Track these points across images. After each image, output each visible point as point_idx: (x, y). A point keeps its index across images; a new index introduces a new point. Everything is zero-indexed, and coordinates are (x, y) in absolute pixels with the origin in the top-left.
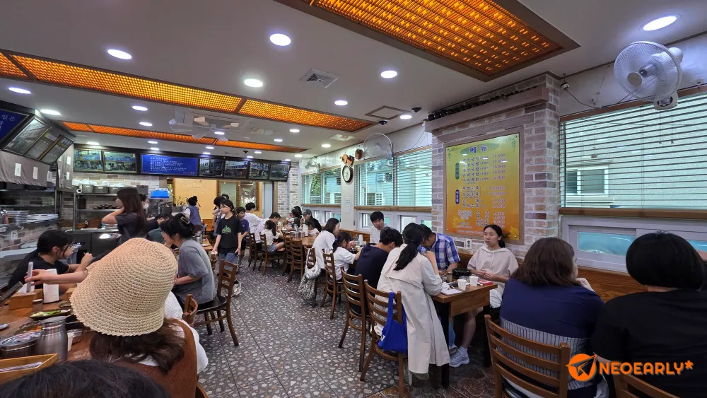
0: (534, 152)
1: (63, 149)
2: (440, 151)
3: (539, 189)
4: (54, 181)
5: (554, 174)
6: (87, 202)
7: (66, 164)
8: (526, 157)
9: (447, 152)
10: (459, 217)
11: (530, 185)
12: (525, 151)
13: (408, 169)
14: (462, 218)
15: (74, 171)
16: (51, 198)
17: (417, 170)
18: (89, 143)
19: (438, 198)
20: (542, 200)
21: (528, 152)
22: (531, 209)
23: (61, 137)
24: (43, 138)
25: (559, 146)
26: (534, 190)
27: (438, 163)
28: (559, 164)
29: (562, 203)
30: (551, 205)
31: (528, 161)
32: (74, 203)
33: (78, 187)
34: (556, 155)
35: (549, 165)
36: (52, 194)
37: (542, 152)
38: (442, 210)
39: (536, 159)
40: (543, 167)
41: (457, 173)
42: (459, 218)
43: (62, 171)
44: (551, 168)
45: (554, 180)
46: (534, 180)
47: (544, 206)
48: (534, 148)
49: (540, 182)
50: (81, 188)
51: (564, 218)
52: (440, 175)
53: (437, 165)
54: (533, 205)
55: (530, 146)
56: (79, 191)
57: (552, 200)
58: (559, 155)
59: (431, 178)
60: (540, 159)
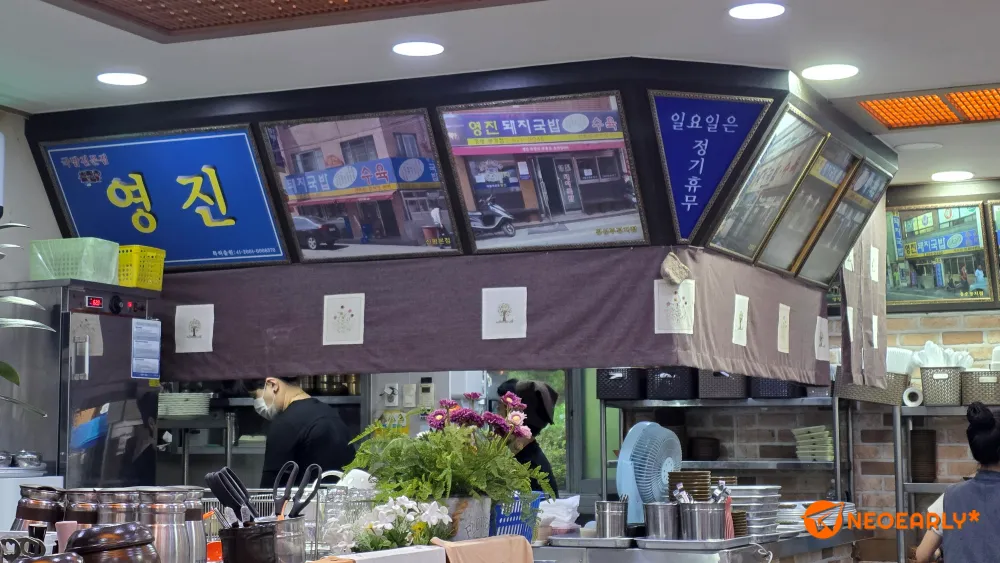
1: (859, 218)
4: (835, 357)
6: (941, 447)
7: (867, 279)
15: (891, 310)
16: (821, 431)
18: (936, 177)
23: (856, 164)
24: (809, 182)
32: (893, 452)
33: (906, 380)
36: (821, 414)
43: (859, 311)
50: (916, 383)
56: (913, 397)
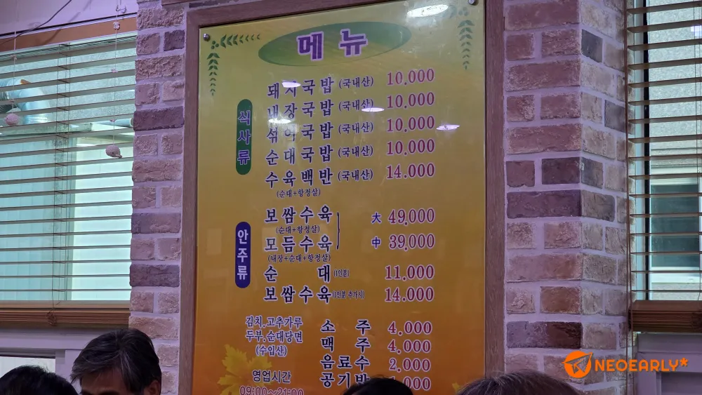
0: (537, 70)
2: (172, 41)
3: (555, 221)
5: (606, 165)
8: (510, 89)
9: (205, 49)
10: (250, 350)
11: (525, 206)
12: (508, 64)
13: (41, 133)
14: (260, 352)
17: (80, 143)
19: (159, 260)
20: (565, 268)
21: (519, 70)
22: (526, 307)
25: (625, 54)
26: (538, 224)
27: (163, 95)
28: (626, 127)
29: (638, 283)
30: (598, 289)
31: (518, 106)
34: (614, 87)
35: (591, 125)
37: (565, 73)
38: (176, 318)
39: (545, 101)
40: (569, 133)
41: (244, 146)
42: (251, 353)
44: (598, 138)
45: (608, 188)
46: (540, 187)
47: (574, 293)
48: (536, 56)
49: (557, 194)
51: (646, 346)
52: (170, 152)
53: (160, 106)
54: (534, 291)
55: (522, 44)
57: (603, 269)
58: (626, 89)
59: (129, 166)
60: (560, 99)
